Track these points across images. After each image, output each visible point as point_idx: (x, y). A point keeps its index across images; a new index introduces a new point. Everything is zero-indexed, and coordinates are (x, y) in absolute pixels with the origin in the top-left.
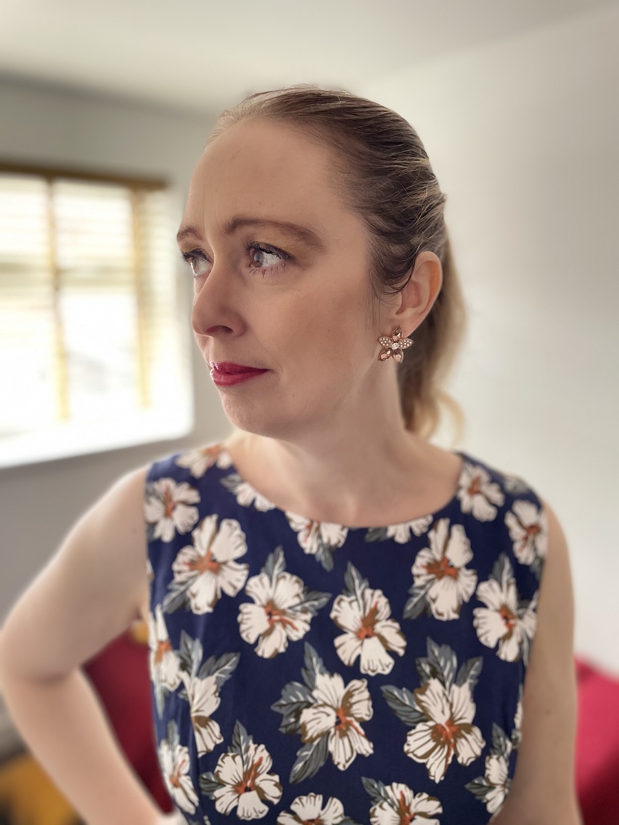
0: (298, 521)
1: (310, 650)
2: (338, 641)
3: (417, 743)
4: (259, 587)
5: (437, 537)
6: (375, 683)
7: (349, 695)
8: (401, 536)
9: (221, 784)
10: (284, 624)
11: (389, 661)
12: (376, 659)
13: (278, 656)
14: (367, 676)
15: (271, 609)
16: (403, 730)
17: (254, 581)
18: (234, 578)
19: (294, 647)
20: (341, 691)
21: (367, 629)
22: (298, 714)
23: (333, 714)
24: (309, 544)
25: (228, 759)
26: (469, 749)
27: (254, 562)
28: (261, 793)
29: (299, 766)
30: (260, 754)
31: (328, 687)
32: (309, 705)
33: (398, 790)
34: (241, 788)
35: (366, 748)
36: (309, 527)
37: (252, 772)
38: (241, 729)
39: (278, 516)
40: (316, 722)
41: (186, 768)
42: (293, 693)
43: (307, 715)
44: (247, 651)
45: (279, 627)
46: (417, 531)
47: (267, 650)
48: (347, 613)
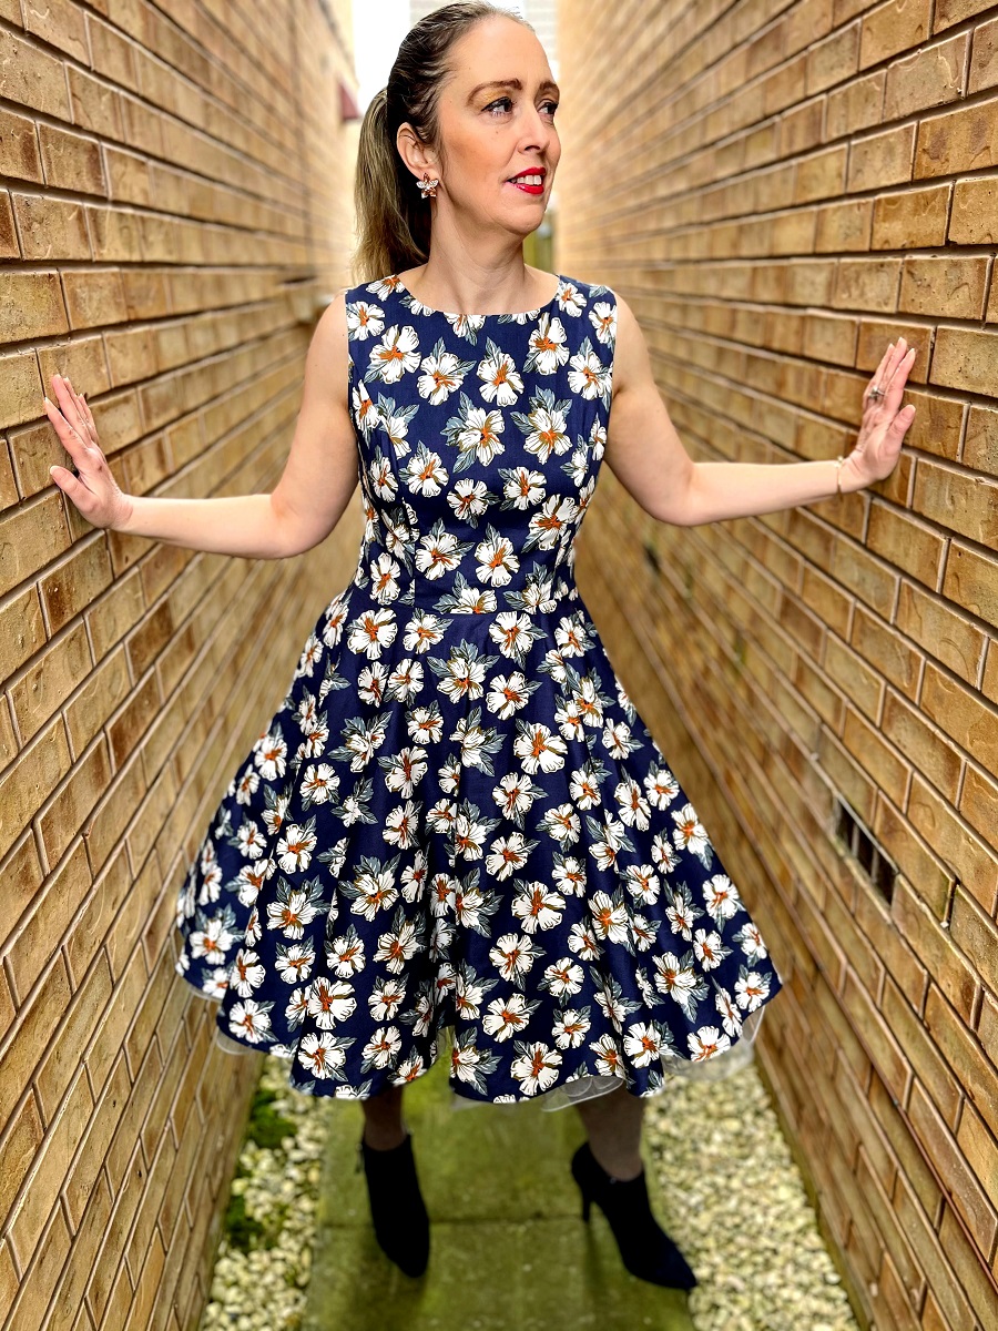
0: (452, 317)
1: (463, 396)
2: (481, 389)
3: (531, 444)
4: (430, 365)
5: (543, 323)
6: (506, 412)
7: (489, 420)
8: (522, 321)
9: (412, 475)
10: (446, 384)
11: (515, 397)
12: (506, 396)
13: (443, 403)
14: (501, 408)
15: (438, 377)
16: (522, 438)
17: (426, 360)
18: (411, 363)
19: (454, 397)
20: (485, 418)
21: (500, 379)
22: (457, 435)
23: (479, 433)
24: (460, 331)
25: (415, 461)
26: (562, 446)
27: (424, 350)
28: (436, 479)
29: (458, 464)
30: (435, 458)
31: (476, 416)
32: (463, 430)
33: (521, 471)
34: (425, 476)
35: (499, 449)
36: (460, 319)
37: (430, 467)
38: (421, 444)
39: (439, 316)
40: (468, 440)
41: (389, 469)
42: (453, 423)
43: (462, 436)
44: (424, 403)
45: (443, 387)
46: (531, 318)
47: (436, 401)
48: (487, 371)
